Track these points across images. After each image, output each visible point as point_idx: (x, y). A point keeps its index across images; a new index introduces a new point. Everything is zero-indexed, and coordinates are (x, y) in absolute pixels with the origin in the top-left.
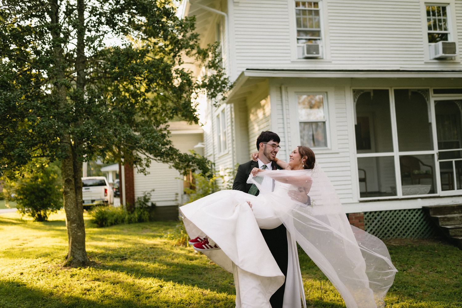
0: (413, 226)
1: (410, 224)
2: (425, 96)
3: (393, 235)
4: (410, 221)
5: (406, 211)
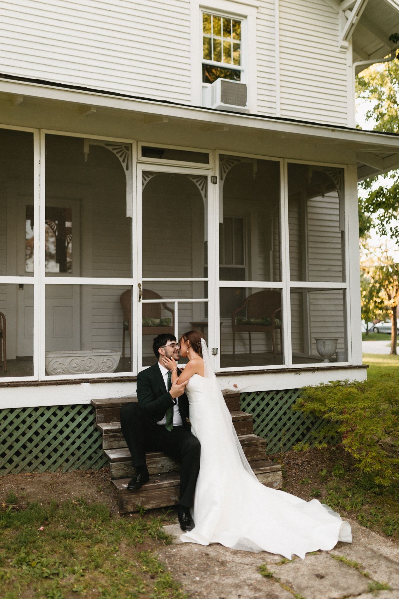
0: (68, 443)
1: (61, 438)
2: (121, 160)
3: (14, 464)
4: (61, 432)
5: (52, 411)
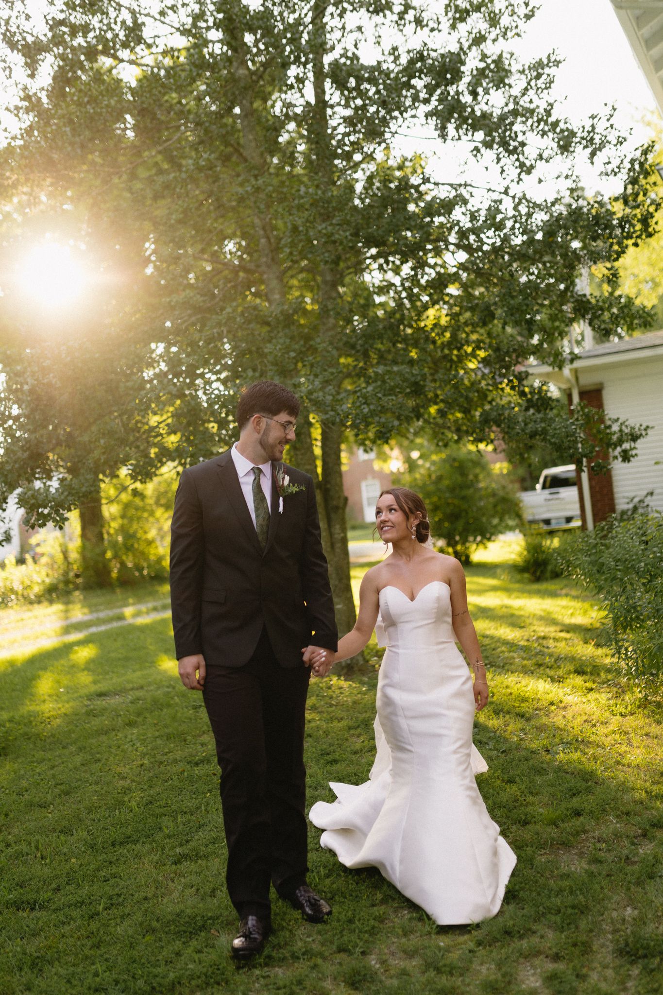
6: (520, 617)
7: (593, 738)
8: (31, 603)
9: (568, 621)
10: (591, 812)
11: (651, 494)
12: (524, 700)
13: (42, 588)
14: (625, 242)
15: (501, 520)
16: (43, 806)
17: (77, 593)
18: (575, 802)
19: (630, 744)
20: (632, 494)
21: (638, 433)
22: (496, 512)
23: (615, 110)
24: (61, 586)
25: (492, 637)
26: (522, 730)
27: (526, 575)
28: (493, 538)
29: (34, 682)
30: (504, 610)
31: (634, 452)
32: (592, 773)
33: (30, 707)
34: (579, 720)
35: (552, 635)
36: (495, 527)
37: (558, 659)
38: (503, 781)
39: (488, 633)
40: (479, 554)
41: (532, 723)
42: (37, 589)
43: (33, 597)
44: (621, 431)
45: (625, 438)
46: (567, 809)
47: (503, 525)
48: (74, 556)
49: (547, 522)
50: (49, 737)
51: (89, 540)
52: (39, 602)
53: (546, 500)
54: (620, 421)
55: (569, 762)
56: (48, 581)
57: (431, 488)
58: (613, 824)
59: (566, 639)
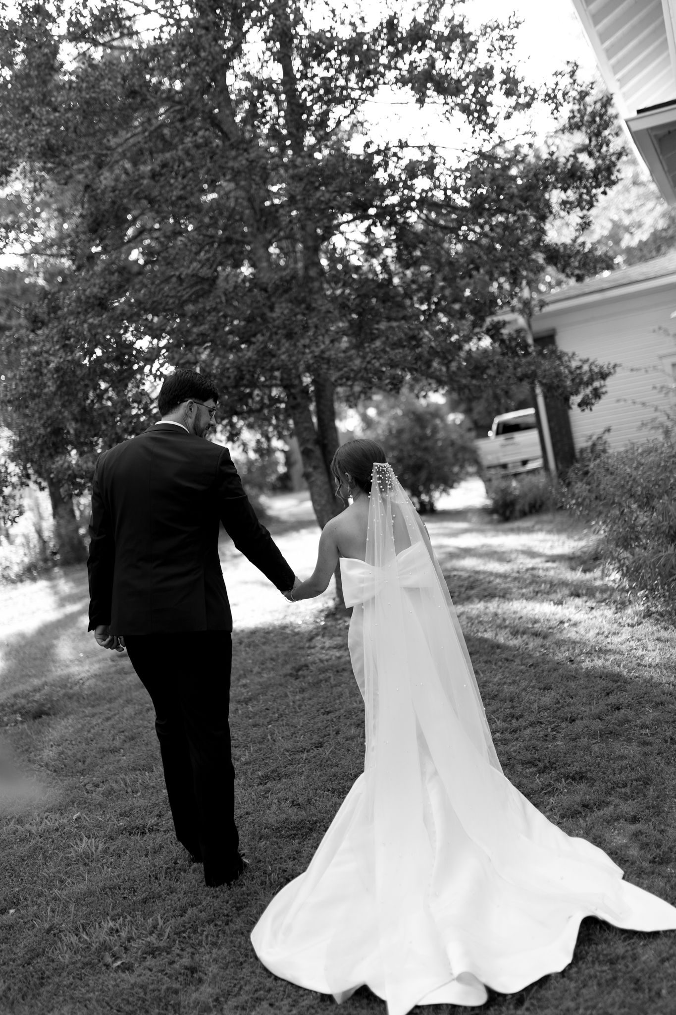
6: (504, 553)
7: (610, 647)
8: (13, 582)
9: (549, 552)
10: (629, 705)
11: (608, 430)
12: (536, 622)
13: (21, 567)
14: (594, 191)
15: (462, 467)
16: (114, 751)
17: (56, 570)
18: (612, 699)
19: (645, 648)
20: (589, 433)
21: (607, 371)
22: (457, 460)
23: (577, 66)
24: (41, 564)
25: (484, 572)
26: (542, 646)
27: (495, 517)
28: (455, 485)
29: (52, 651)
30: (485, 549)
31: (604, 390)
32: (619, 675)
33: (58, 672)
34: (591, 634)
35: (540, 566)
36: (457, 474)
37: (552, 584)
38: (540, 689)
39: (478, 569)
40: (443, 501)
41: (550, 639)
42: (16, 569)
43: (13, 576)
44: (591, 370)
45: (595, 377)
46: (608, 705)
47: (464, 472)
48: (47, 534)
49: (504, 466)
50: (91, 695)
51: (61, 517)
52: (21, 581)
53: (503, 446)
54: (591, 361)
55: (594, 668)
56: (27, 560)
57: (393, 442)
58: (651, 714)
59: (553, 568)
